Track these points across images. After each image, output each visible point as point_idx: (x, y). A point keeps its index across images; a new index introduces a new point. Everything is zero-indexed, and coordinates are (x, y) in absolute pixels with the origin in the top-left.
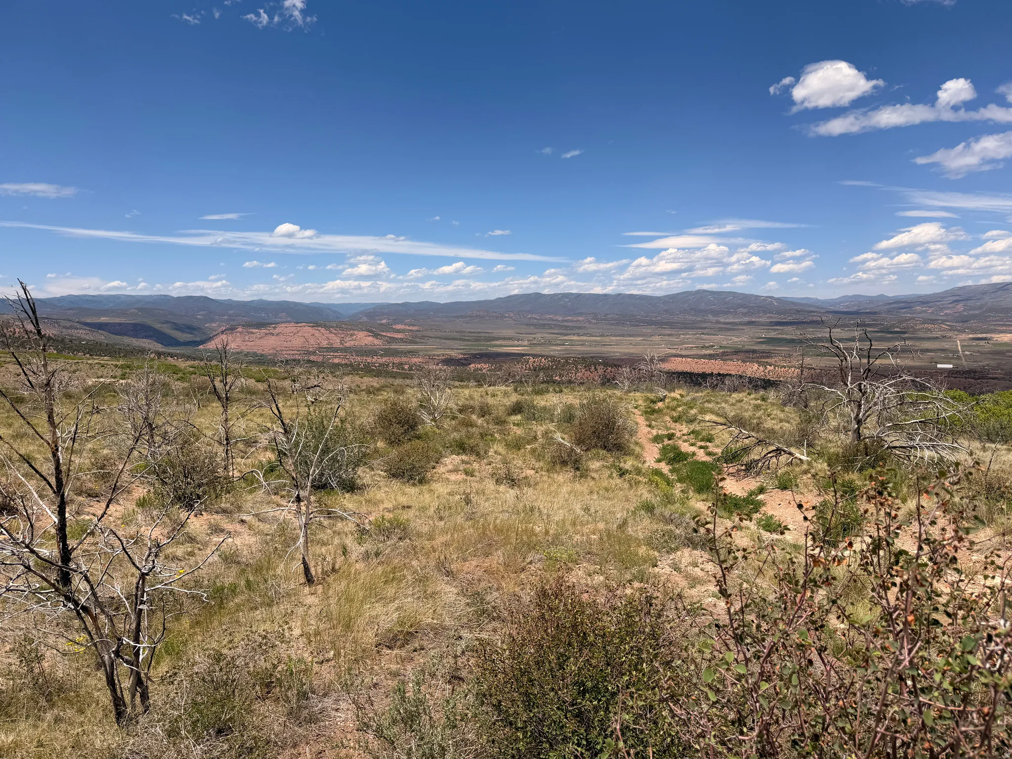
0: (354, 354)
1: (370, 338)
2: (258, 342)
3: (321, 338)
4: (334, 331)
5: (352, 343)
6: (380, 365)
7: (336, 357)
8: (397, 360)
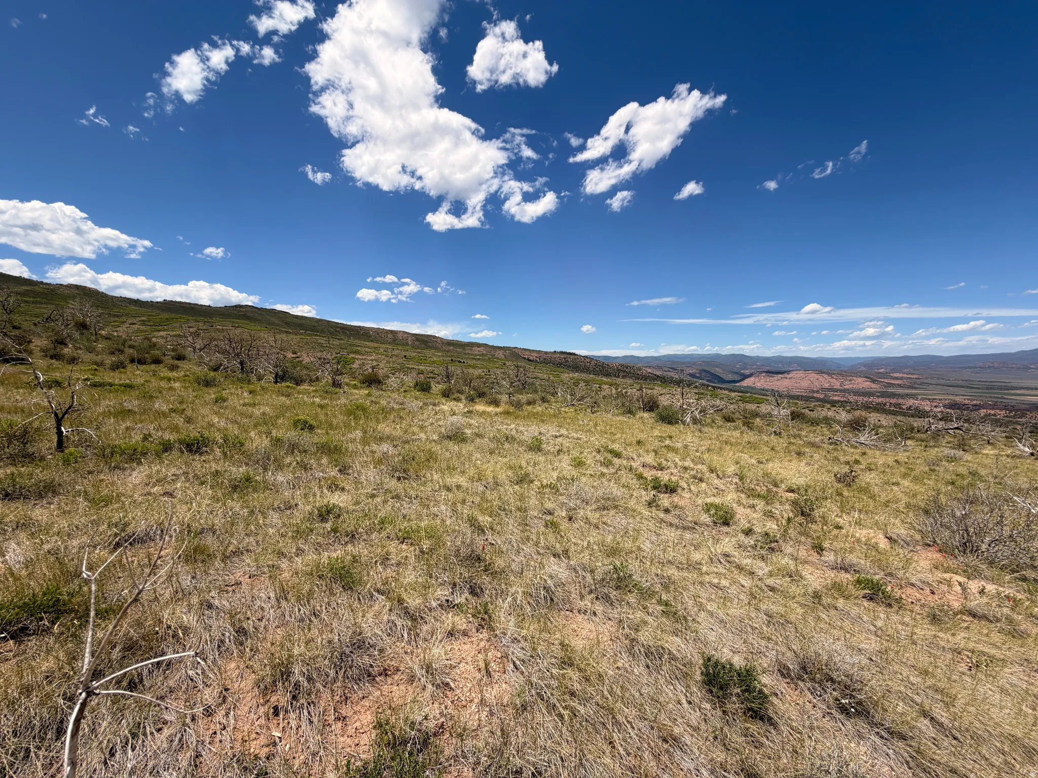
0: (852, 394)
1: (868, 383)
2: (778, 383)
3: (825, 381)
4: (835, 377)
5: (851, 386)
6: (878, 404)
7: (836, 395)
8: (893, 401)
